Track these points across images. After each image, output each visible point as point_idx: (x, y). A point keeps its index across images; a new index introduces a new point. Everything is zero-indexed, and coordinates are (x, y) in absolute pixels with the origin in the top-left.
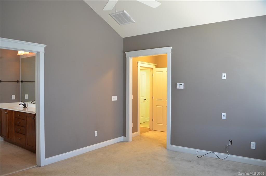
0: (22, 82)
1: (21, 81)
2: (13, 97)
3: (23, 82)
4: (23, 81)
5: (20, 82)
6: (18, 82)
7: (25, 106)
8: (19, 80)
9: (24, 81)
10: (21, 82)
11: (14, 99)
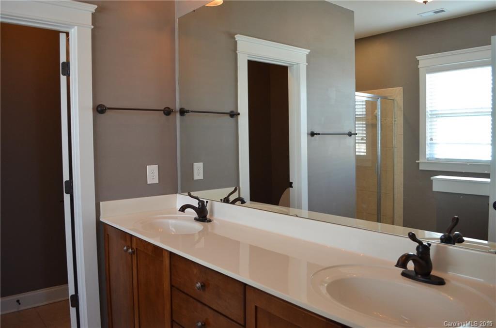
0: (183, 112)
1: (178, 108)
2: (152, 174)
3: (188, 112)
4: (186, 108)
5: (176, 112)
6: (168, 112)
7: (202, 215)
8: (171, 107)
9: (190, 110)
10: (178, 115)
11: (156, 181)
